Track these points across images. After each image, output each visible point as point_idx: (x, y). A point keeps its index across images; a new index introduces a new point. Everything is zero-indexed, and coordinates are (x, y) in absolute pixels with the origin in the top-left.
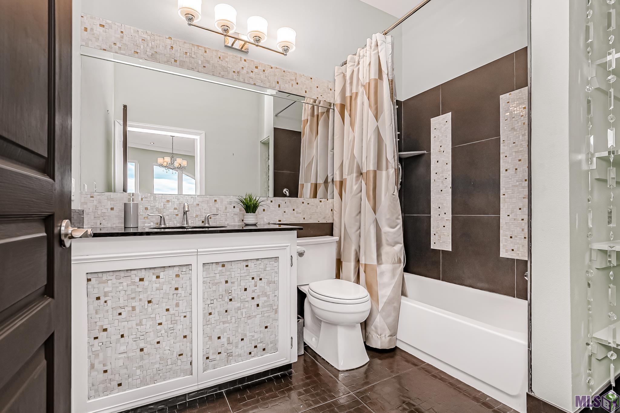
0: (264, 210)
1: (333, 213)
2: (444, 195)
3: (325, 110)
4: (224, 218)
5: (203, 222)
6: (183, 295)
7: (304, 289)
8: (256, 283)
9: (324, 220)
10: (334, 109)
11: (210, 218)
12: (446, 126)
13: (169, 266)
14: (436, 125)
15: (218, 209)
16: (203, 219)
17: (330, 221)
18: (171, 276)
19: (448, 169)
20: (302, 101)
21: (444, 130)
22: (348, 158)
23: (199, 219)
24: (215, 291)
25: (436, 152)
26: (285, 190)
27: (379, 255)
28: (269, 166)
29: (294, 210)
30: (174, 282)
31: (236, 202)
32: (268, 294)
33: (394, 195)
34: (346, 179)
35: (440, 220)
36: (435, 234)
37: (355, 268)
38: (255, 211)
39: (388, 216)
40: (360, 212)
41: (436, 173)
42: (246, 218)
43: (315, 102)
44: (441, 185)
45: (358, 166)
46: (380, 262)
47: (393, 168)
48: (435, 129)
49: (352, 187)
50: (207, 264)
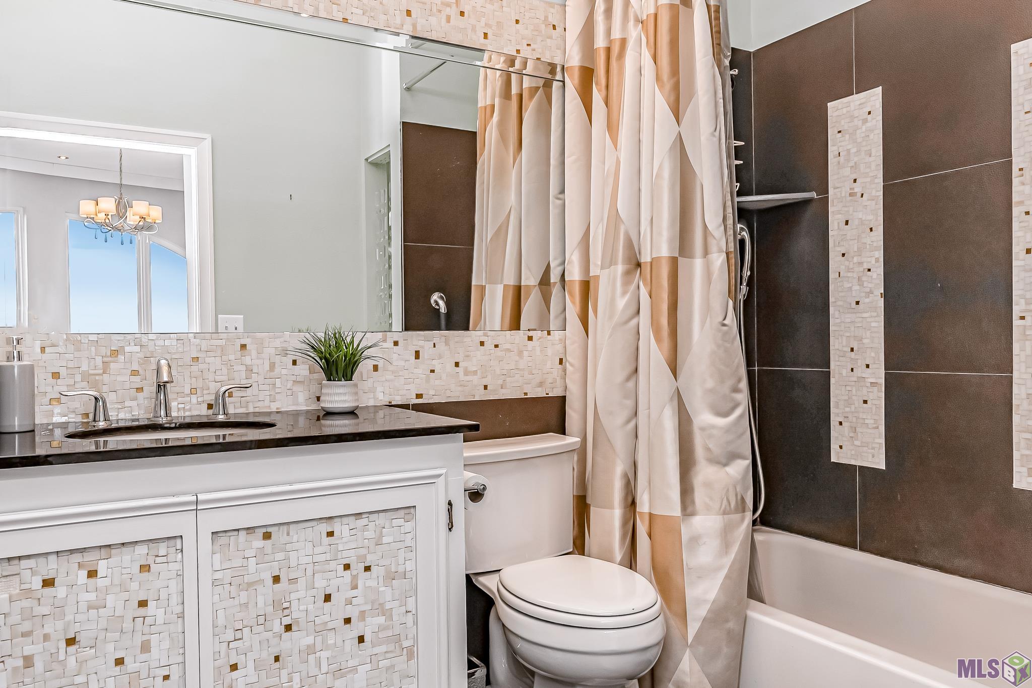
0: (376, 368)
1: (565, 370)
2: (865, 315)
3: (541, 82)
4: (268, 393)
5: (210, 406)
6: (160, 621)
7: (489, 584)
8: (355, 578)
9: (540, 389)
10: (563, 82)
11: (230, 395)
12: (869, 124)
13: (123, 544)
14: (843, 122)
15: (249, 370)
16: (211, 398)
17: (557, 392)
18: (128, 571)
19: (875, 244)
20: (478, 63)
21: (863, 135)
22: (602, 219)
23: (200, 399)
24: (246, 605)
25: (843, 195)
26: (435, 297)
27: (686, 490)
28: (389, 228)
29: (457, 364)
30: (134, 586)
31: (300, 350)
32: (388, 606)
33: (724, 325)
34: (597, 278)
35: (853, 383)
36: (841, 423)
37: (624, 524)
38: (352, 374)
39: (710, 384)
40: (636, 370)
41: (843, 255)
42: (328, 394)
43: (512, 63)
44: (856, 287)
45: (629, 245)
46: (689, 510)
47: (720, 251)
48: (839, 132)
49: (612, 302)
50: (224, 534)
